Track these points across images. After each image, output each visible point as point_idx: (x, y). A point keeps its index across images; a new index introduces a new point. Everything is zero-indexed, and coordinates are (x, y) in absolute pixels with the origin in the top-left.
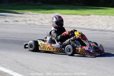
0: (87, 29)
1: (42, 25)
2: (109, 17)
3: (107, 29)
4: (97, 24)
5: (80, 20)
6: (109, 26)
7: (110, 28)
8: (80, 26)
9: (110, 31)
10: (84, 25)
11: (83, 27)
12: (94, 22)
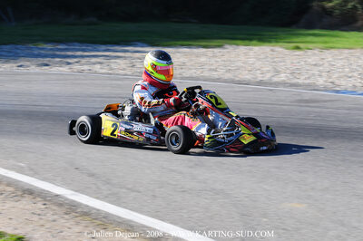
0: (225, 81)
1: (110, 74)
2: (272, 50)
3: (275, 79)
4: (250, 68)
5: (203, 59)
6: (277, 72)
7: (282, 77)
8: (206, 74)
9: (284, 84)
10: (216, 71)
11: (215, 75)
12: (240, 64)
